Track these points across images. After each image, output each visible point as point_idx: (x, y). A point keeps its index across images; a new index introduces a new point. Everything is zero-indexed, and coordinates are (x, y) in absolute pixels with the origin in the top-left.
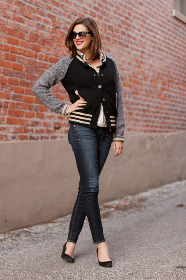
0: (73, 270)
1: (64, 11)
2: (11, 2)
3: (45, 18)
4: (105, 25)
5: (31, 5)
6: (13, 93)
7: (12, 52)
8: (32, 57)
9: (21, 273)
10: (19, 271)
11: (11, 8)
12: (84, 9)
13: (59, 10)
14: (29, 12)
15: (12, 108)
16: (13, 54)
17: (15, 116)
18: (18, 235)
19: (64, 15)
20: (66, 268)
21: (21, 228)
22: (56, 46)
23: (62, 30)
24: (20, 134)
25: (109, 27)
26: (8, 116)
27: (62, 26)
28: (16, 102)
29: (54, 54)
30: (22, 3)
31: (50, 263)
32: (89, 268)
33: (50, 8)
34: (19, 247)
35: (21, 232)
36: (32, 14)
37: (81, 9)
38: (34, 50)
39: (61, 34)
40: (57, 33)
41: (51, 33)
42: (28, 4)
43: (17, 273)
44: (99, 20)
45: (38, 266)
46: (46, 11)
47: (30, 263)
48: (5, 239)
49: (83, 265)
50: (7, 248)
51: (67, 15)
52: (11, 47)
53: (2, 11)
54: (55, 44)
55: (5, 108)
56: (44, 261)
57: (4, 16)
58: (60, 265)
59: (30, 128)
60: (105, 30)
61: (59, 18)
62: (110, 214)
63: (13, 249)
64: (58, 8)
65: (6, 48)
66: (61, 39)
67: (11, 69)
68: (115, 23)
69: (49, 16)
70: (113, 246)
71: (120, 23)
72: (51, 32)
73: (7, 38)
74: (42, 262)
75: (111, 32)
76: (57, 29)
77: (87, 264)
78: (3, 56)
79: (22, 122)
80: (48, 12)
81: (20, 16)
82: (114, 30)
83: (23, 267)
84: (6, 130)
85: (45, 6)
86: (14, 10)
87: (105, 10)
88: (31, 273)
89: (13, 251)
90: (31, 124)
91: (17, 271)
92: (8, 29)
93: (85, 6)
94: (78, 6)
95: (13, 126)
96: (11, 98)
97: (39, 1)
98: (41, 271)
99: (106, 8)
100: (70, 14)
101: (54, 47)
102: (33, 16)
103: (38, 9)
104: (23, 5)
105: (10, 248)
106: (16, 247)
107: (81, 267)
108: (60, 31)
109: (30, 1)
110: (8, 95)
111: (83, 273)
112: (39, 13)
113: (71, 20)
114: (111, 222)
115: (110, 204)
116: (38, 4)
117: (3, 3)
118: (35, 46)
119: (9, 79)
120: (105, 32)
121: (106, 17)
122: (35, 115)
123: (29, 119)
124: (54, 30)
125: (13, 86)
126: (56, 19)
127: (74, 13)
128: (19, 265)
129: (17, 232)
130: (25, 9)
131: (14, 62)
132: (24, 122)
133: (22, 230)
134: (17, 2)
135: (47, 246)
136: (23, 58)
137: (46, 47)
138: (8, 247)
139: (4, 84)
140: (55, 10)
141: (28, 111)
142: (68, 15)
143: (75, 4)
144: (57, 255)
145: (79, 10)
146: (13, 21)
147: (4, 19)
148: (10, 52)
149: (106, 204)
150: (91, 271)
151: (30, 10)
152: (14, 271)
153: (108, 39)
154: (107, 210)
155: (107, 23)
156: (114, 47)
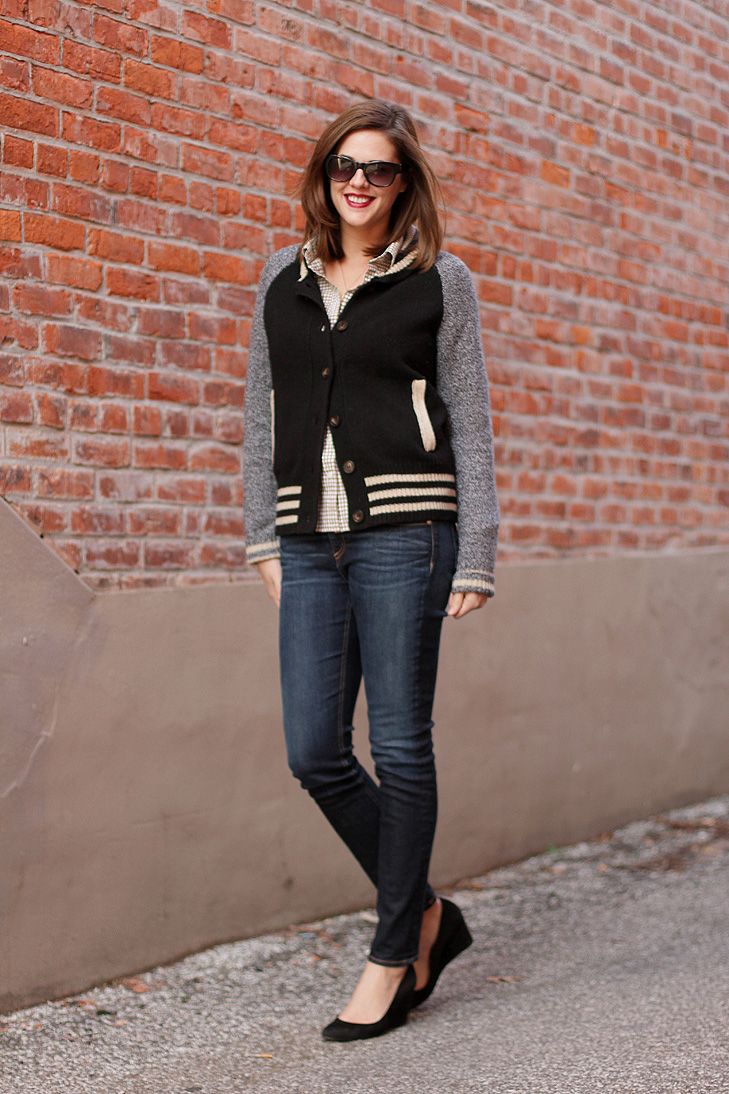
0: (557, 1074)
1: (498, 65)
2: (294, 34)
3: (426, 94)
4: (661, 114)
5: (370, 46)
9: (355, 1084)
10: (349, 1079)
11: (293, 59)
12: (578, 53)
13: (479, 62)
14: (364, 72)
18: (338, 938)
19: (501, 79)
20: (530, 1065)
21: (348, 912)
22: (470, 203)
23: (494, 140)
25: (676, 119)
27: (494, 123)
29: (466, 233)
30: (335, 38)
31: (465, 1044)
32: (623, 1063)
33: (444, 56)
34: (344, 986)
35: (348, 925)
36: (378, 79)
37: (567, 56)
39: (491, 156)
40: (475, 152)
41: (450, 153)
42: (359, 41)
43: (340, 1084)
44: (636, 95)
45: (419, 1058)
46: (428, 65)
47: (388, 1045)
48: (287, 956)
49: (596, 1051)
50: (297, 987)
51: (511, 81)
53: (262, 70)
54: (467, 195)
56: (444, 1038)
57: (270, 91)
58: (508, 1052)
60: (662, 134)
61: (482, 92)
62: (693, 856)
63: (319, 991)
64: (476, 55)
65: (279, 213)
66: (488, 171)
68: (699, 106)
69: (444, 85)
70: (711, 980)
71: (717, 104)
72: (451, 147)
73: (281, 176)
74: (435, 1041)
75: (683, 142)
76: (474, 136)
77: (613, 1050)
78: (268, 244)
80: (438, 69)
81: (330, 89)
82: (695, 133)
83: (364, 1061)
85: (426, 48)
86: (309, 66)
87: (658, 56)
88: (395, 1086)
89: (321, 1002)
91: (338, 1078)
92: (286, 141)
93: (581, 42)
94: (555, 45)
97: (404, 30)
98: (433, 1076)
99: (662, 47)
100: (524, 75)
101: (462, 207)
102: (382, 86)
103: (400, 58)
104: (342, 45)
105: (309, 990)
106: (330, 985)
107: (591, 1060)
108: (487, 143)
109: (367, 30)
111: (600, 1085)
112: (402, 74)
113: (529, 100)
114: (697, 884)
115: (691, 814)
116: (398, 42)
117: (266, 41)
120: (662, 141)
121: (665, 85)
124: (462, 139)
126: (468, 98)
127: (539, 72)
128: (345, 1052)
129: (332, 925)
130: (347, 60)
133: (354, 918)
134: (317, 36)
135: (453, 980)
138: (301, 983)
140: (466, 61)
142: (517, 78)
143: (541, 35)
144: (492, 1016)
145: (557, 58)
146: (303, 110)
147: (270, 100)
148: (293, 227)
149: (675, 816)
150: (628, 1077)
151: (368, 63)
152: (327, 1078)
153: (674, 169)
154: (682, 839)
155: (668, 108)
156: (697, 200)
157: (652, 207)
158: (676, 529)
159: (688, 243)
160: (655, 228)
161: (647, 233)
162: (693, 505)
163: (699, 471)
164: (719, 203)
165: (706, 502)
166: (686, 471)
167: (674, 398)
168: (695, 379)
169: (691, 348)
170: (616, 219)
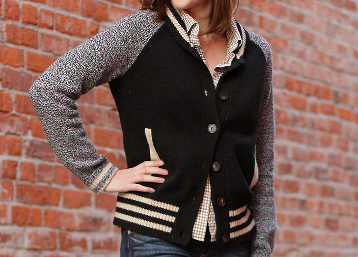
6: (30, 137)
7: (28, 23)
8: (84, 36)
15: (27, 180)
16: (30, 27)
17: (35, 203)
24: (48, 254)
26: (15, 203)
28: (37, 162)
38: (89, 16)
52: (24, 6)
55: (7, 180)
59: (76, 236)
65: (10, 10)
67: (25, 69)
78: (2, 32)
79: (54, 220)
84: (9, 243)
90: (81, 225)
95: (29, 230)
96: (24, 151)
110: (15, 141)
118: (91, 4)
119: (18, 97)
122: (93, 199)
123: (74, 211)
125: (29, 117)
131: (32, 50)
132: (61, 219)
136: (59, 39)
137: (123, 7)
139: (6, 112)
141: (71, 187)
148: (21, 21)
156: (315, 8)
157: (282, 12)
158: (294, 246)
159: (308, 39)
160: (284, 28)
161: (278, 31)
162: (307, 228)
163: (312, 204)
164: (330, 10)
165: (317, 227)
166: (303, 204)
167: (295, 151)
168: (311, 137)
169: (308, 115)
170: (256, 20)
